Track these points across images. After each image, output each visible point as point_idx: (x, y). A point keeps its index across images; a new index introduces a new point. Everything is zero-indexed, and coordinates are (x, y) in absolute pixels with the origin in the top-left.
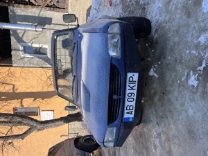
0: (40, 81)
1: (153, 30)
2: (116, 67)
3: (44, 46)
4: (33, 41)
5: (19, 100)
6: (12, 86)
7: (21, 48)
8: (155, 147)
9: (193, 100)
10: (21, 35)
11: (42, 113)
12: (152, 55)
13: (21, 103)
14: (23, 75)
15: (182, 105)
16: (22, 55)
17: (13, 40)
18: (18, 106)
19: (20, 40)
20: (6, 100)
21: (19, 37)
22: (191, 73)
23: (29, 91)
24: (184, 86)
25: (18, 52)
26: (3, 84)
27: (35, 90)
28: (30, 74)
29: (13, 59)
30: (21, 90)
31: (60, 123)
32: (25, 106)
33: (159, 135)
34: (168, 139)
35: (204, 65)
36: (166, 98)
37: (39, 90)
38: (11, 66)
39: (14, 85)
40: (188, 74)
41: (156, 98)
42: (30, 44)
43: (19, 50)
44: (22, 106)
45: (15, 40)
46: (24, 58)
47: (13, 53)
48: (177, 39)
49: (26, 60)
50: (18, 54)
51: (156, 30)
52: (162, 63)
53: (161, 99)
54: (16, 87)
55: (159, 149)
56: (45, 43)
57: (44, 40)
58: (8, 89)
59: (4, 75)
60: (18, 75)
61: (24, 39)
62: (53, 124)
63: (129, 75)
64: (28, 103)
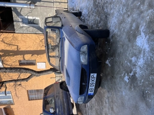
0: (35, 43)
1: (111, 36)
2: (84, 70)
3: (37, 18)
4: (28, 14)
5: (22, 56)
6: (16, 47)
7: (20, 20)
8: (106, 103)
9: (125, 88)
10: (19, 11)
11: (37, 64)
12: (108, 51)
13: (24, 57)
14: (23, 39)
15: (121, 88)
16: (21, 25)
17: (14, 14)
18: (22, 59)
19: (19, 14)
20: (13, 55)
21: (18, 12)
22: (126, 74)
23: (28, 49)
24: (122, 78)
25: (18, 23)
26: (10, 45)
27: (32, 49)
28: (28, 38)
29: (15, 28)
30: (23, 49)
31: (50, 72)
32: (26, 59)
33: (108, 98)
34: (112, 102)
35: (132, 74)
36: (113, 80)
37: (35, 49)
38: (14, 33)
39: (18, 46)
40: (125, 74)
41: (109, 77)
42: (26, 17)
43: (19, 22)
44: (24, 59)
45: (15, 14)
46: (23, 27)
47: (15, 23)
48: (122, 50)
49: (24, 28)
50: (18, 24)
51: (112, 37)
52: (113, 59)
53: (111, 79)
54: (19, 47)
55: (107, 105)
56: (37, 16)
57: (36, 13)
58: (14, 48)
59: (10, 39)
60: (19, 39)
61: (22, 13)
62: (46, 73)
63: (92, 74)
64: (28, 57)
